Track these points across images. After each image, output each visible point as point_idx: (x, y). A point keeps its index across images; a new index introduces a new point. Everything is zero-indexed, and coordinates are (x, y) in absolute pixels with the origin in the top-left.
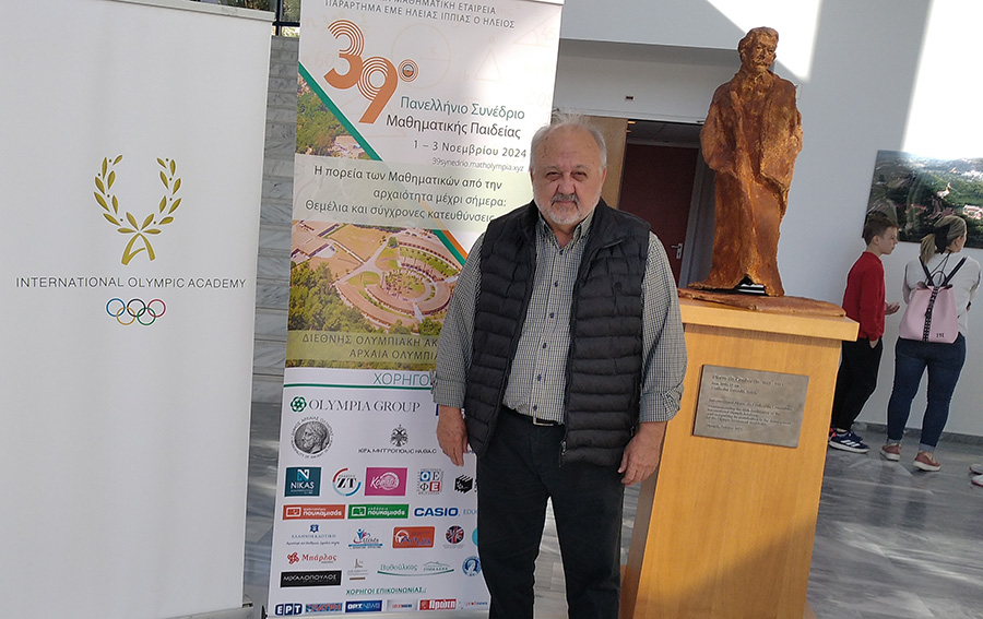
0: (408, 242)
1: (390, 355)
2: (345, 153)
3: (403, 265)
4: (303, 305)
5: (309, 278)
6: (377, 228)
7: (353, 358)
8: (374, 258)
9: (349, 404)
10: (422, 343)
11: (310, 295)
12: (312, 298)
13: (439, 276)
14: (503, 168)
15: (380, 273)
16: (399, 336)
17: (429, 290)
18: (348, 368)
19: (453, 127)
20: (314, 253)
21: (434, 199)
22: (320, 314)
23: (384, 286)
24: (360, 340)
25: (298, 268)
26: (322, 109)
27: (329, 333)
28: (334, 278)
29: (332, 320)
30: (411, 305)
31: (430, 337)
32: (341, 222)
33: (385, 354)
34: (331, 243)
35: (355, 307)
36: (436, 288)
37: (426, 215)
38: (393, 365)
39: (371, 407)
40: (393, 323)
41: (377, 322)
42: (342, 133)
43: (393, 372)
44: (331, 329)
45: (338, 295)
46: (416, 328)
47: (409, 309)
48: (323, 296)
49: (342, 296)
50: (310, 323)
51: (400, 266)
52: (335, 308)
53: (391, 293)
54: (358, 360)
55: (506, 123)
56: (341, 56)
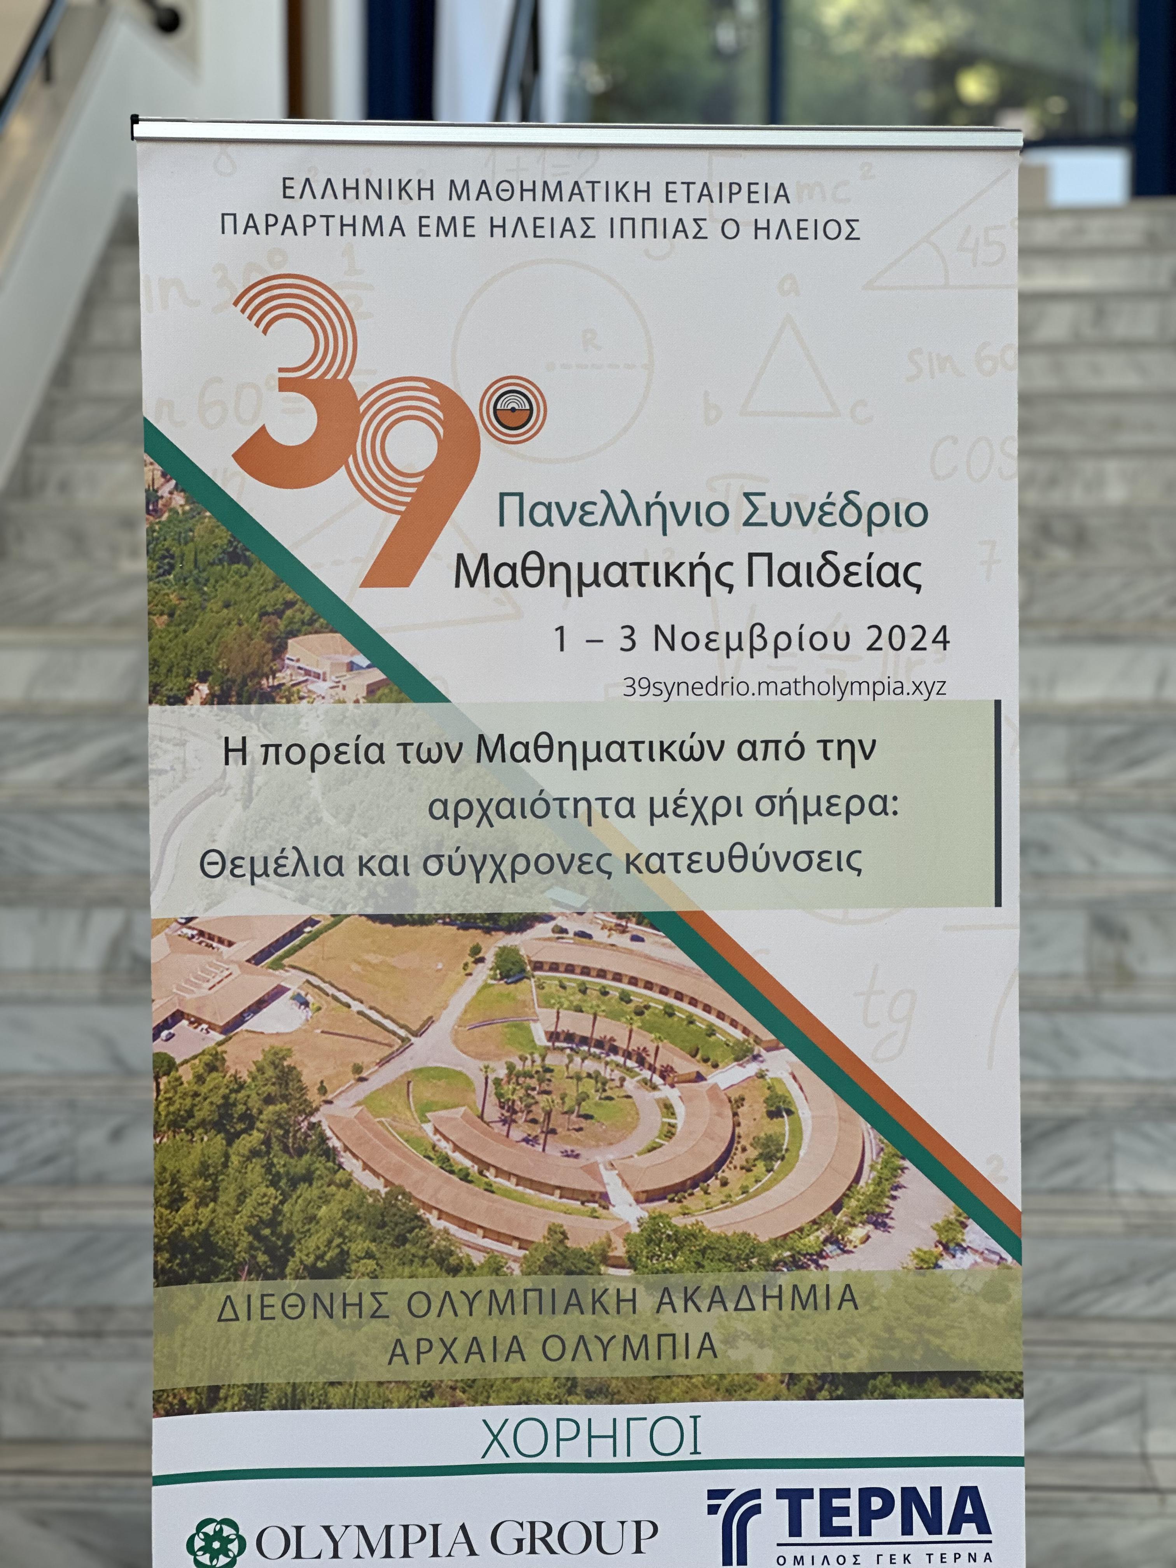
0: (563, 959)
1: (532, 1350)
2: (320, 687)
3: (553, 1036)
4: (209, 1196)
5: (227, 1105)
6: (449, 920)
7: (399, 1371)
8: (447, 1021)
9: (397, 1536)
10: (647, 1301)
11: (235, 1160)
12: (242, 1170)
13: (685, 1066)
14: (874, 689)
15: (472, 1068)
16: (559, 1282)
17: (653, 1120)
18: (386, 1404)
19: (684, 573)
20: (240, 1019)
21: (642, 809)
22: (273, 1223)
23: (493, 1112)
24: (419, 1304)
25: (186, 1074)
26: (234, 557)
27: (308, 1286)
28: (313, 1097)
29: (315, 1241)
30: (592, 1171)
31: (672, 1279)
32: (322, 911)
33: (516, 1348)
34: (293, 981)
35: (396, 1191)
36: (680, 1109)
37: (616, 864)
38: (546, 1386)
39: (481, 1542)
40: (538, 1235)
41: (476, 1238)
42: (309, 626)
43: (549, 1412)
44: (314, 1273)
45: (330, 1154)
46: (620, 1250)
47: (588, 1184)
48: (280, 1161)
49: (346, 1160)
50: (240, 1254)
51: (542, 1040)
52: (325, 1199)
53: (517, 1134)
54: (417, 1373)
55: (870, 544)
56: (285, 385)
